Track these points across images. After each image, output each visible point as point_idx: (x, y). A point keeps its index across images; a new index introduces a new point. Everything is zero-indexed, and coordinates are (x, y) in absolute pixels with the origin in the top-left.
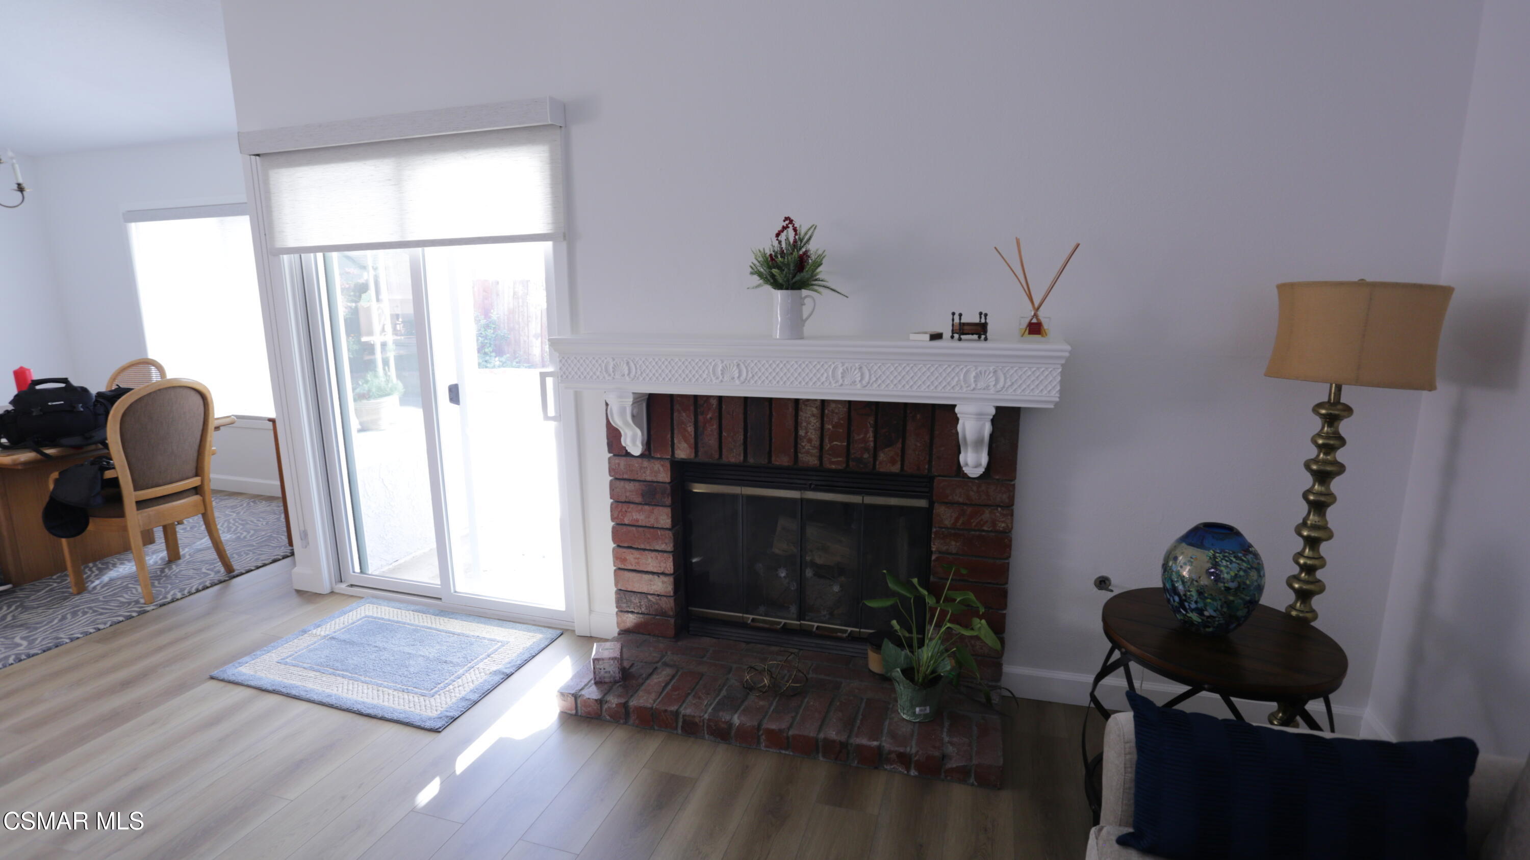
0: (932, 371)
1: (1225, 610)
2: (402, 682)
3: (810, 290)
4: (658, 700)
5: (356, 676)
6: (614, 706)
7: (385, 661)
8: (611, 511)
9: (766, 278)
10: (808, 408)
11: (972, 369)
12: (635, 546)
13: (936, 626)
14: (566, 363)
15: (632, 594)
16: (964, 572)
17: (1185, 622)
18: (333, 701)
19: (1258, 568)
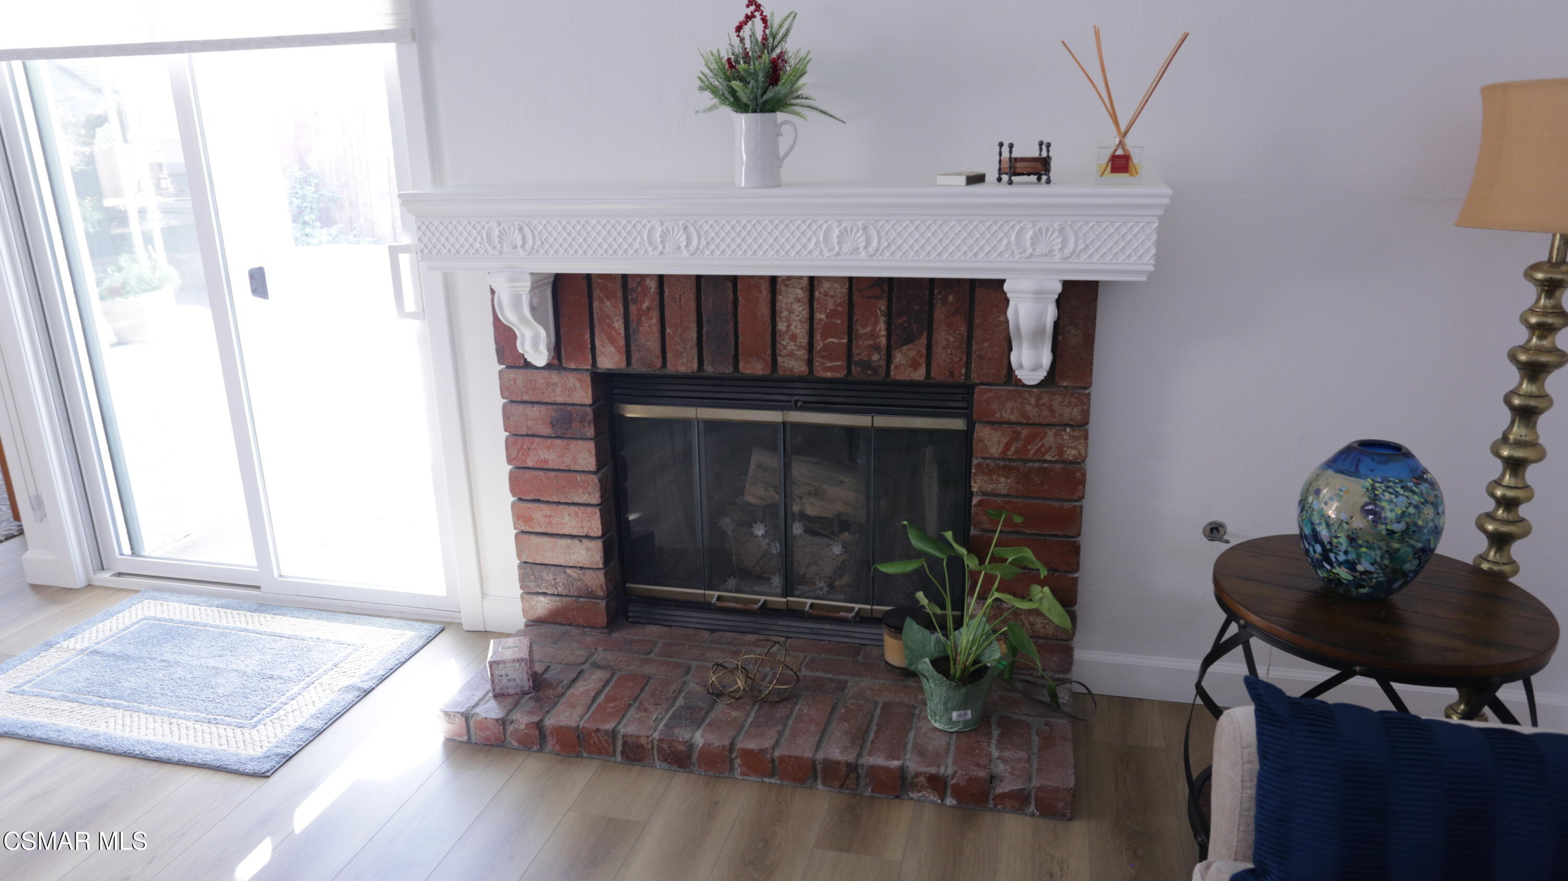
0: (969, 230)
1: (1386, 562)
2: (206, 710)
3: (788, 112)
4: (587, 716)
5: (135, 704)
6: (523, 727)
7: (178, 681)
8: (507, 449)
9: (723, 95)
10: (790, 290)
11: (1028, 227)
12: (545, 500)
13: (978, 598)
14: (427, 231)
15: (543, 567)
16: (1018, 520)
17: (1330, 581)
18: (102, 743)
19: (1436, 504)
